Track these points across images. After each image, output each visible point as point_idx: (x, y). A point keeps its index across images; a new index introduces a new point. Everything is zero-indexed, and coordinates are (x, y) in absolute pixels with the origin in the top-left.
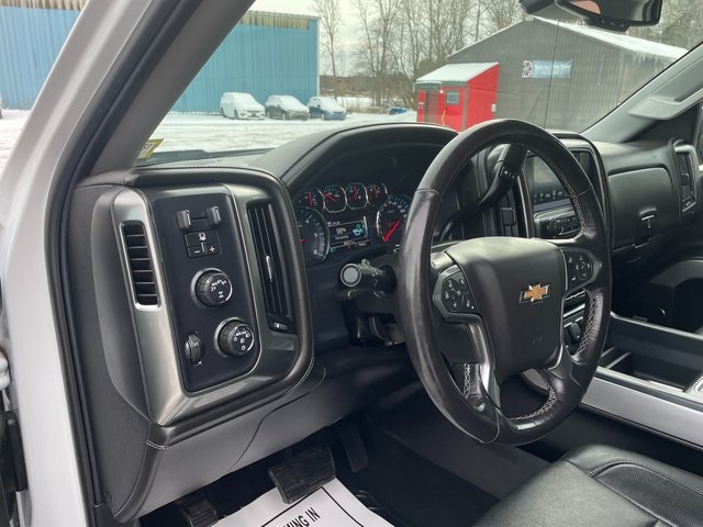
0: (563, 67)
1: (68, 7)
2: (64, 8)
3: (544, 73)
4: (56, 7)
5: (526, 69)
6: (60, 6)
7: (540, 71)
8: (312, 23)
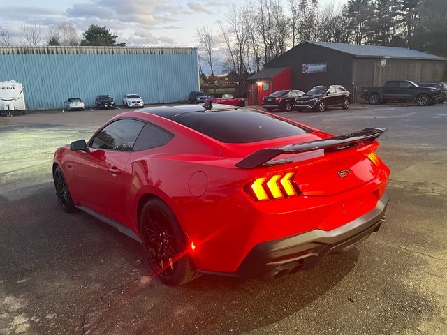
0: (322, 66)
1: (59, 52)
2: (57, 53)
3: (313, 70)
4: (53, 53)
5: (304, 69)
6: (55, 52)
7: (311, 69)
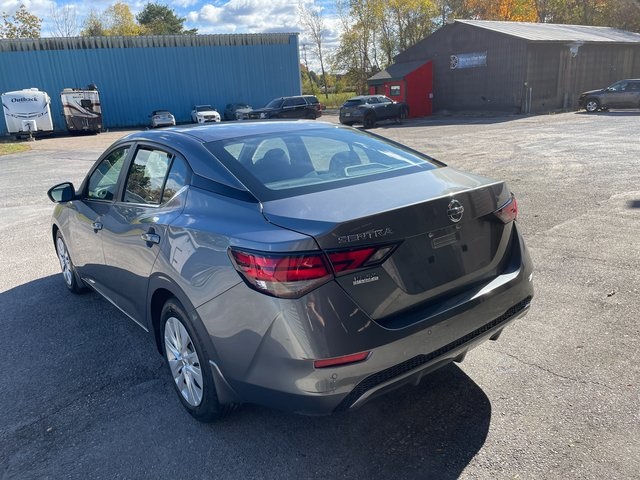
0: (480, 58)
3: (467, 64)
5: (453, 62)
7: (463, 62)
8: (292, 39)
